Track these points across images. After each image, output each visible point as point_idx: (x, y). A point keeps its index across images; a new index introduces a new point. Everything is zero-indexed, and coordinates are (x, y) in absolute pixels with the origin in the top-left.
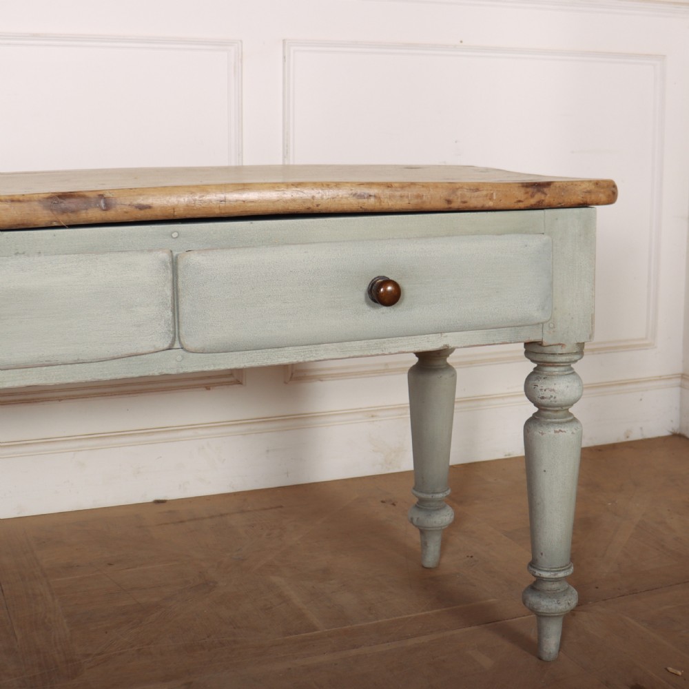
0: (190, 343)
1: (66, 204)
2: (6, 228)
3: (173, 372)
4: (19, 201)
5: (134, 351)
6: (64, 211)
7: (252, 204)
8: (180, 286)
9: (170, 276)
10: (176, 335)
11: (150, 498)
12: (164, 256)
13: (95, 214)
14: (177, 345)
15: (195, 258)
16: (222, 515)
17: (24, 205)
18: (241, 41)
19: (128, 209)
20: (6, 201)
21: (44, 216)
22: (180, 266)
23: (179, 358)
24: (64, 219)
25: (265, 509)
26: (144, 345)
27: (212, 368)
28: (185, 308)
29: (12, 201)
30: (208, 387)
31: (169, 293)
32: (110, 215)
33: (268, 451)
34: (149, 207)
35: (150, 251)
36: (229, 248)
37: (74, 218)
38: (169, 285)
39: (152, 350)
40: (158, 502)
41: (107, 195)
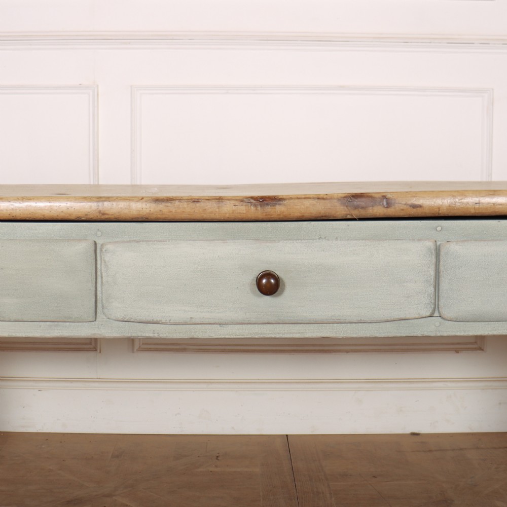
0: (446, 312)
1: (357, 202)
2: (313, 218)
3: (432, 334)
4: (323, 199)
5: (403, 316)
6: (356, 208)
7: (501, 206)
8: (441, 268)
9: (434, 260)
10: (436, 306)
11: (408, 430)
12: (430, 244)
13: (379, 210)
14: (436, 314)
15: (454, 248)
16: (461, 449)
17: (327, 202)
18: (493, 89)
19: (405, 207)
20: (314, 198)
21: (341, 211)
22: (442, 253)
23: (437, 324)
24: (356, 213)
25: (495, 448)
26: (412, 312)
27: (462, 334)
28: (444, 285)
29: (318, 198)
30: (457, 351)
31: (432, 273)
32: (390, 212)
33: (500, 404)
34: (420, 206)
35: (419, 240)
36: (481, 240)
37: (363, 213)
38: (433, 267)
39: (417, 316)
40: (414, 434)
41: (389, 196)
